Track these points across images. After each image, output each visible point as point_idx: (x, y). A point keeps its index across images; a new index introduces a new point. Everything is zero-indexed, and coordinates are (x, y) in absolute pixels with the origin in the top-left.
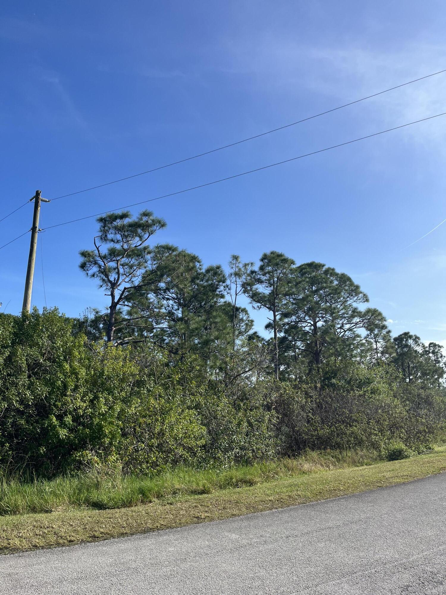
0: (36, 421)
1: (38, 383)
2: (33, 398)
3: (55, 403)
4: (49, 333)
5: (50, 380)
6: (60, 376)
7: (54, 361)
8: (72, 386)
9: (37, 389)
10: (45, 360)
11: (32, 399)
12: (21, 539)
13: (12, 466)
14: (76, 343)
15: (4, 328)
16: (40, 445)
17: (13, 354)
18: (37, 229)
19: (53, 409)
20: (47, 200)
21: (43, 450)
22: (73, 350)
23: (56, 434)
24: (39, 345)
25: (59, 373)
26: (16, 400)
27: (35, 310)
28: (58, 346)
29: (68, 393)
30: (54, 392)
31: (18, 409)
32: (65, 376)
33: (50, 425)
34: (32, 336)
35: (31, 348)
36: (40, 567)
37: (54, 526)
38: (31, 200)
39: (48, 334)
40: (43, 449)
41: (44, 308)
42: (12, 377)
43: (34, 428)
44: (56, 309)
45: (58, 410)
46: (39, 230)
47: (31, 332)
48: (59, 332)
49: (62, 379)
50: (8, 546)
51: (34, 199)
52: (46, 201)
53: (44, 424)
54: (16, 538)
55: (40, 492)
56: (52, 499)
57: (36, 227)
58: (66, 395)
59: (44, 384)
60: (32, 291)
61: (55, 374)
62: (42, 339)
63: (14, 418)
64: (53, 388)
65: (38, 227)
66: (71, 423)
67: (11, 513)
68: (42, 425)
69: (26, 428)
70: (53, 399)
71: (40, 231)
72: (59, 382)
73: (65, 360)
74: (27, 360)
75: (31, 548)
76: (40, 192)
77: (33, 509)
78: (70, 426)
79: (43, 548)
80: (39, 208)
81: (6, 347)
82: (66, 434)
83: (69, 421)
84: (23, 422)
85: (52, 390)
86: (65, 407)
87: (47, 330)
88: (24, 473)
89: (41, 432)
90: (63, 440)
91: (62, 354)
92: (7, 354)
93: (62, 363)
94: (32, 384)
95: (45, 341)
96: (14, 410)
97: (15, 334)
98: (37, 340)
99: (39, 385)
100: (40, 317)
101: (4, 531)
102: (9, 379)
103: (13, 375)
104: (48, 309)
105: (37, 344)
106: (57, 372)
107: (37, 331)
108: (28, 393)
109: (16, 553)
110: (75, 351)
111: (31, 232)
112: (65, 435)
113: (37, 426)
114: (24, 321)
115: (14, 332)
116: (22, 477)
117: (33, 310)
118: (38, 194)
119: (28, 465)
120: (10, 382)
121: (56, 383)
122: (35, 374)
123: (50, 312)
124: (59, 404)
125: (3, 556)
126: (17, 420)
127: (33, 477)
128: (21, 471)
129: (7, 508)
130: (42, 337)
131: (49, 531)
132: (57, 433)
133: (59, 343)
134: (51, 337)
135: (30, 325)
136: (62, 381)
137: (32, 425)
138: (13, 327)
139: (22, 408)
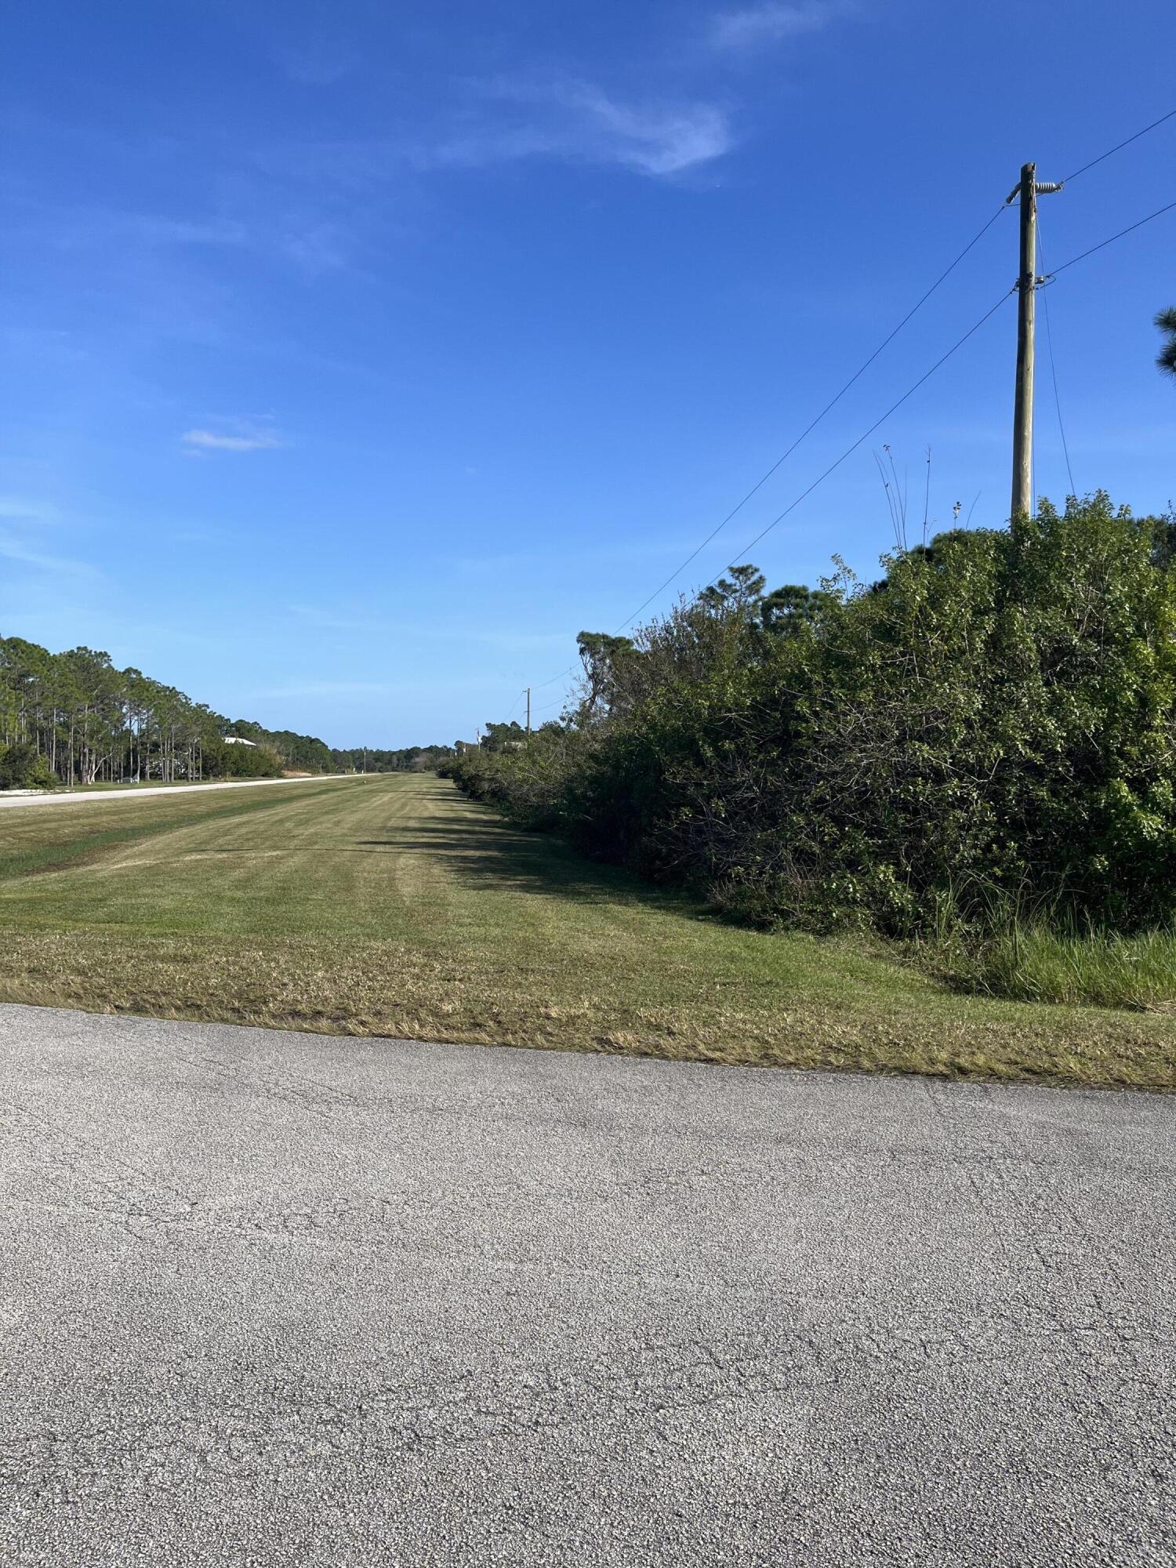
0: (1075, 792)
1: (1073, 698)
2: (1065, 734)
3: (1121, 748)
4: (1088, 566)
5: (1102, 689)
6: (1128, 678)
7: (1109, 640)
8: (1166, 702)
9: (1073, 712)
10: (1082, 638)
11: (1062, 738)
12: (1083, 1060)
13: (1029, 894)
14: (1167, 584)
15: (975, 566)
16: (1093, 851)
17: (1003, 629)
18: (1033, 280)
19: (1117, 764)
20: (1054, 185)
21: (1101, 863)
22: (1162, 604)
23: (1132, 826)
24: (1066, 599)
25: (1125, 669)
26: (1022, 740)
27: (1046, 507)
28: (1116, 600)
29: (1157, 722)
30: (1116, 720)
31: (1029, 761)
32: (1144, 677)
33: (1115, 803)
34: (1044, 578)
35: (1044, 609)
36: (1143, 1130)
37: (1162, 1044)
38: (1009, 200)
39: (1085, 567)
40: (1100, 861)
41: (1068, 500)
42: (1006, 685)
43: (1074, 808)
44: (1102, 498)
45: (1131, 767)
46: (1039, 282)
47: (1040, 568)
48: (1115, 559)
49: (1135, 686)
50: (1055, 1070)
51: (1019, 193)
52: (1050, 190)
53: (1098, 801)
54: (1070, 1057)
55: (1105, 959)
56: (1140, 982)
57: (1030, 275)
58: (1149, 727)
59: (1087, 701)
60: (1033, 457)
61: (1114, 674)
62: (1072, 584)
63: (1021, 784)
64: (1112, 710)
65: (1033, 274)
66: (1171, 799)
67: (1042, 1000)
68: (1092, 803)
69: (1053, 809)
70: (1117, 737)
71: (1041, 282)
72: (1129, 693)
73: (1141, 633)
74: (1037, 641)
75: (1110, 1084)
76: (1033, 168)
77: (1096, 998)
78: (1170, 806)
79: (1140, 1088)
80: (1033, 218)
81: (985, 612)
82: (1160, 826)
83: (1164, 795)
84: (1043, 793)
85: (1111, 714)
86: (1151, 758)
87: (1083, 557)
88: (1061, 913)
89: (1091, 818)
90: (1153, 844)
91: (1129, 617)
92: (990, 627)
93: (1133, 643)
94: (1056, 701)
95: (1077, 589)
96: (1018, 764)
97: (1001, 577)
98: (1059, 587)
99: (1076, 701)
100: (1062, 526)
101: (1037, 1035)
102: (1000, 690)
103: (1008, 681)
104: (1079, 501)
105: (1060, 598)
106: (1120, 667)
107: (1057, 564)
108: (1051, 724)
109: (1076, 1088)
110: (1166, 606)
111: (1016, 294)
112: (1158, 830)
113: (1079, 805)
114: (1019, 541)
115: (999, 572)
116: (1055, 922)
117: (1040, 508)
118: (1026, 175)
119: (1067, 895)
120: (1004, 695)
121: (1121, 696)
122: (1062, 675)
123: (1085, 509)
124: (1134, 751)
125: (1045, 1089)
126: (1027, 787)
127: (1085, 924)
128: (1053, 909)
129: (1032, 987)
130: (1071, 578)
131: (1149, 1053)
132: (1137, 824)
133: (1119, 590)
134: (1095, 577)
135: (1035, 550)
136: (1134, 691)
137: (1066, 800)
138: (994, 559)
139: (1038, 759)
